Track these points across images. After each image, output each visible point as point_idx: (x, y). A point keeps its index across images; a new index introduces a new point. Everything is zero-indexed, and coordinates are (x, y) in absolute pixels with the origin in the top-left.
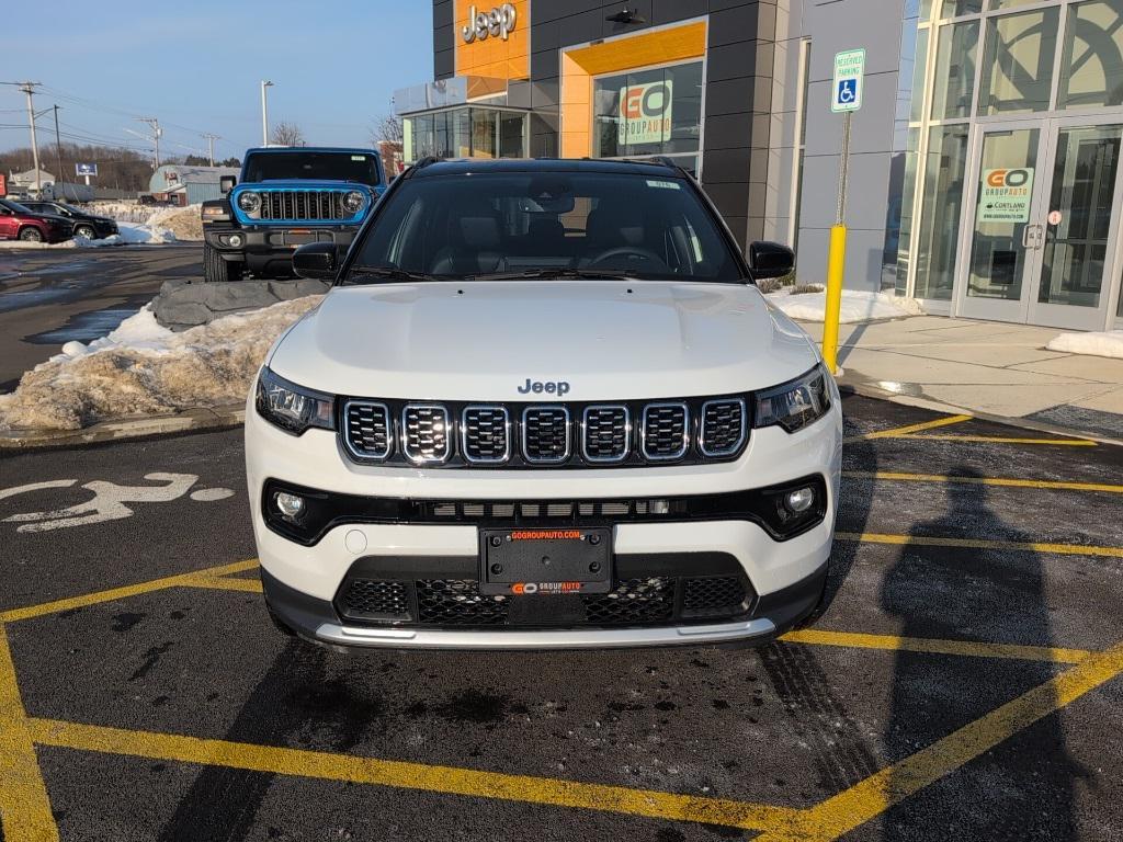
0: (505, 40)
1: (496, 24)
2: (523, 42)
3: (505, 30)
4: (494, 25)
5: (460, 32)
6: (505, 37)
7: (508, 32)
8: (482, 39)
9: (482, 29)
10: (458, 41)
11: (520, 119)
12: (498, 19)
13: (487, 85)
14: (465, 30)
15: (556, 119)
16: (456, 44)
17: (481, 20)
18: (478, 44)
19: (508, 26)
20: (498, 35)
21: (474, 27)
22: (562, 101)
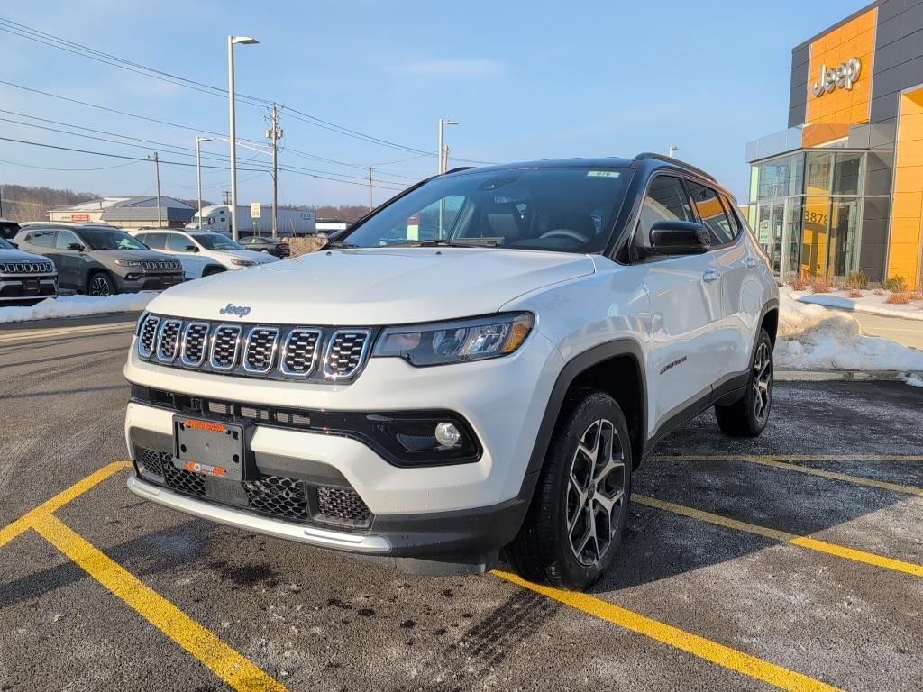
0: (851, 90)
1: (843, 77)
2: (866, 90)
3: (849, 82)
4: (841, 78)
5: (812, 88)
6: (849, 87)
7: (853, 83)
8: (830, 92)
9: (830, 83)
10: (810, 95)
11: (858, 160)
12: (845, 72)
13: (833, 131)
14: (816, 86)
15: (892, 156)
16: (808, 99)
17: (829, 75)
18: (827, 97)
19: (853, 78)
20: (844, 86)
21: (823, 82)
22: (898, 139)
